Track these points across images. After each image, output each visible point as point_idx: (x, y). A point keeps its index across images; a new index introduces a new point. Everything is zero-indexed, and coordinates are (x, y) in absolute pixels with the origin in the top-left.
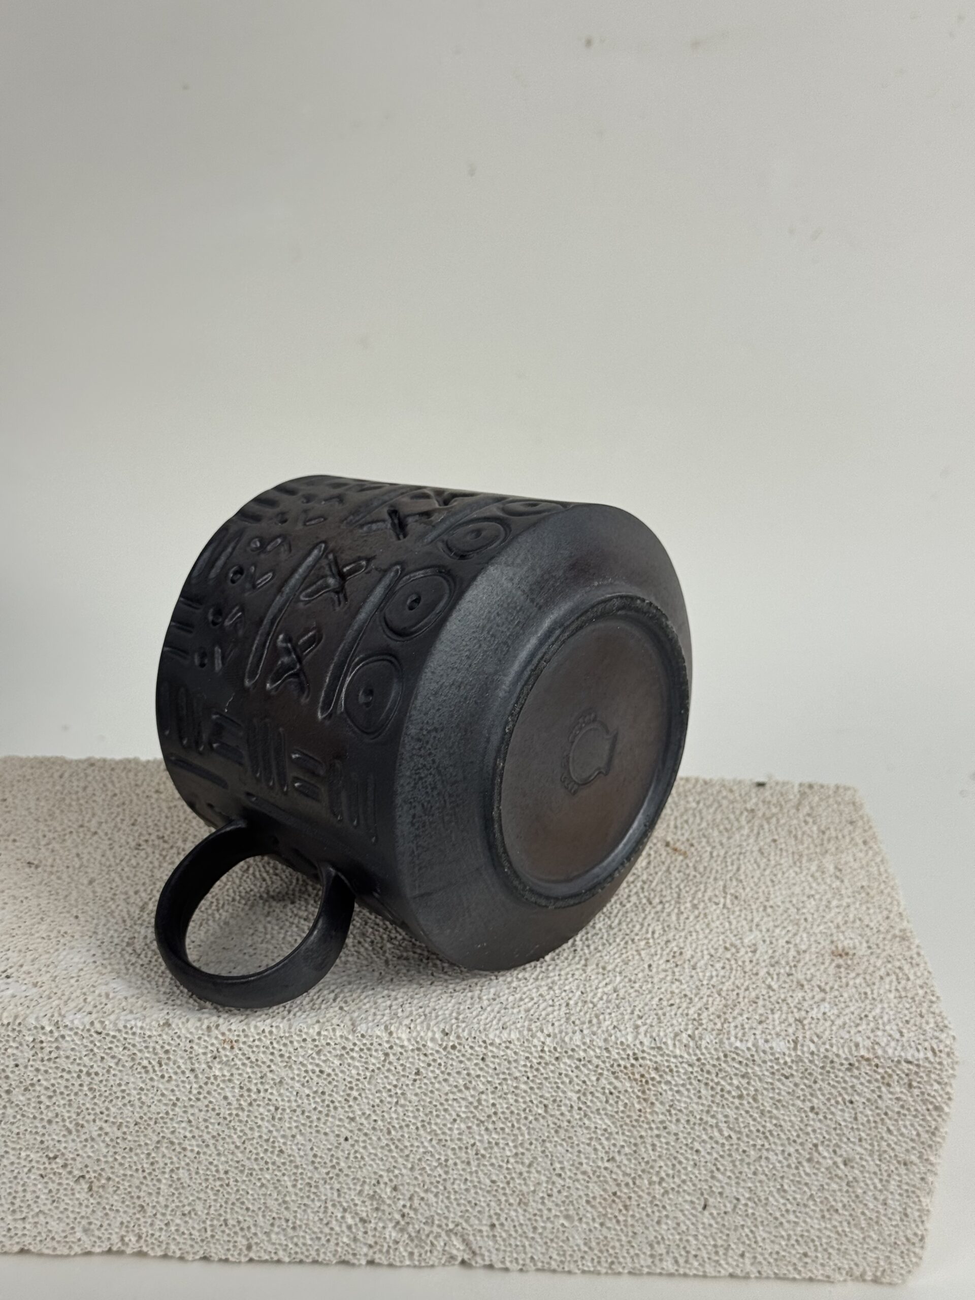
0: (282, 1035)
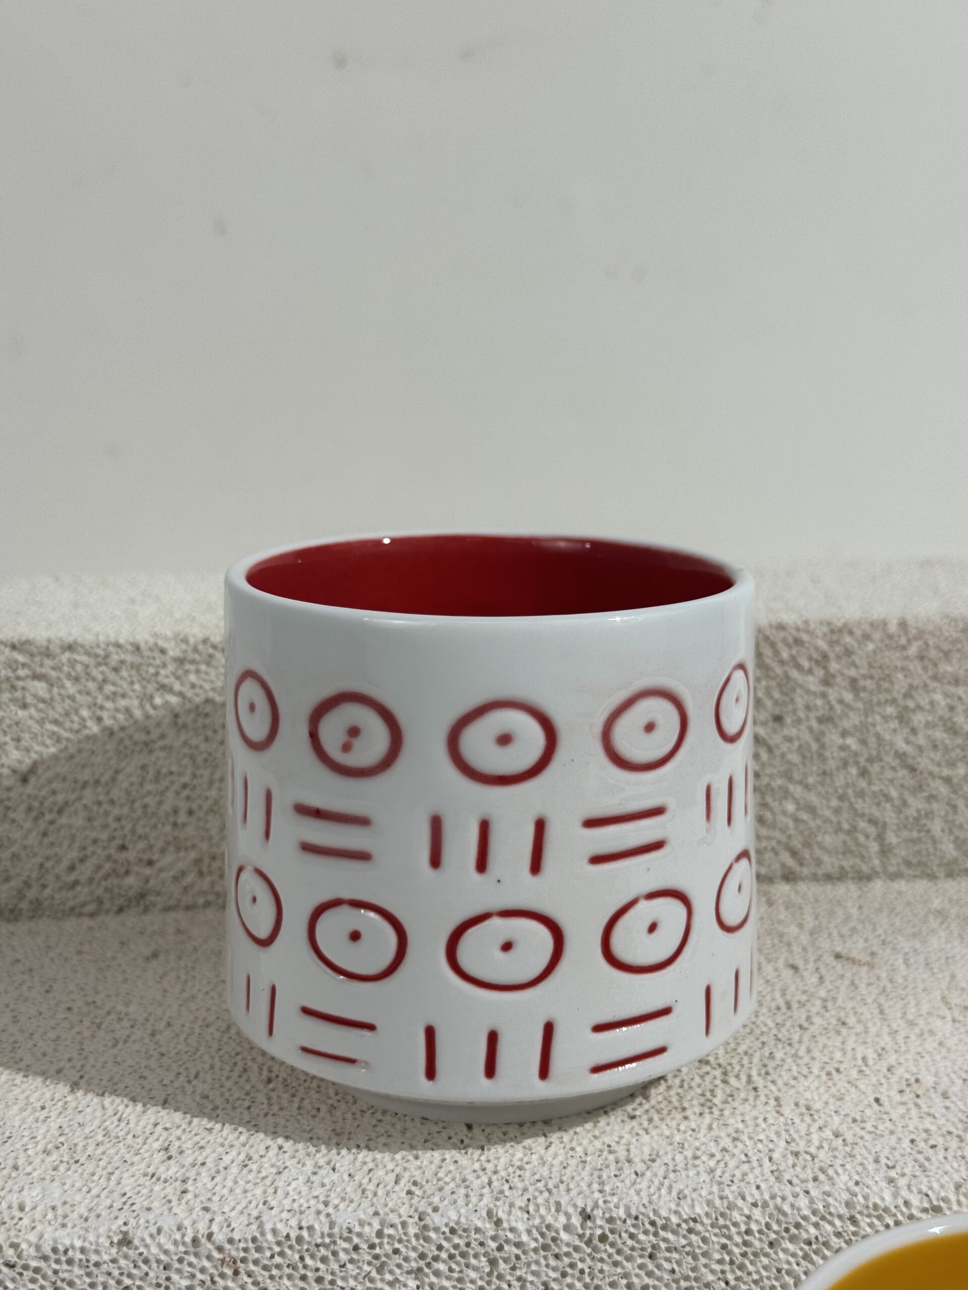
0: (319, 1241)
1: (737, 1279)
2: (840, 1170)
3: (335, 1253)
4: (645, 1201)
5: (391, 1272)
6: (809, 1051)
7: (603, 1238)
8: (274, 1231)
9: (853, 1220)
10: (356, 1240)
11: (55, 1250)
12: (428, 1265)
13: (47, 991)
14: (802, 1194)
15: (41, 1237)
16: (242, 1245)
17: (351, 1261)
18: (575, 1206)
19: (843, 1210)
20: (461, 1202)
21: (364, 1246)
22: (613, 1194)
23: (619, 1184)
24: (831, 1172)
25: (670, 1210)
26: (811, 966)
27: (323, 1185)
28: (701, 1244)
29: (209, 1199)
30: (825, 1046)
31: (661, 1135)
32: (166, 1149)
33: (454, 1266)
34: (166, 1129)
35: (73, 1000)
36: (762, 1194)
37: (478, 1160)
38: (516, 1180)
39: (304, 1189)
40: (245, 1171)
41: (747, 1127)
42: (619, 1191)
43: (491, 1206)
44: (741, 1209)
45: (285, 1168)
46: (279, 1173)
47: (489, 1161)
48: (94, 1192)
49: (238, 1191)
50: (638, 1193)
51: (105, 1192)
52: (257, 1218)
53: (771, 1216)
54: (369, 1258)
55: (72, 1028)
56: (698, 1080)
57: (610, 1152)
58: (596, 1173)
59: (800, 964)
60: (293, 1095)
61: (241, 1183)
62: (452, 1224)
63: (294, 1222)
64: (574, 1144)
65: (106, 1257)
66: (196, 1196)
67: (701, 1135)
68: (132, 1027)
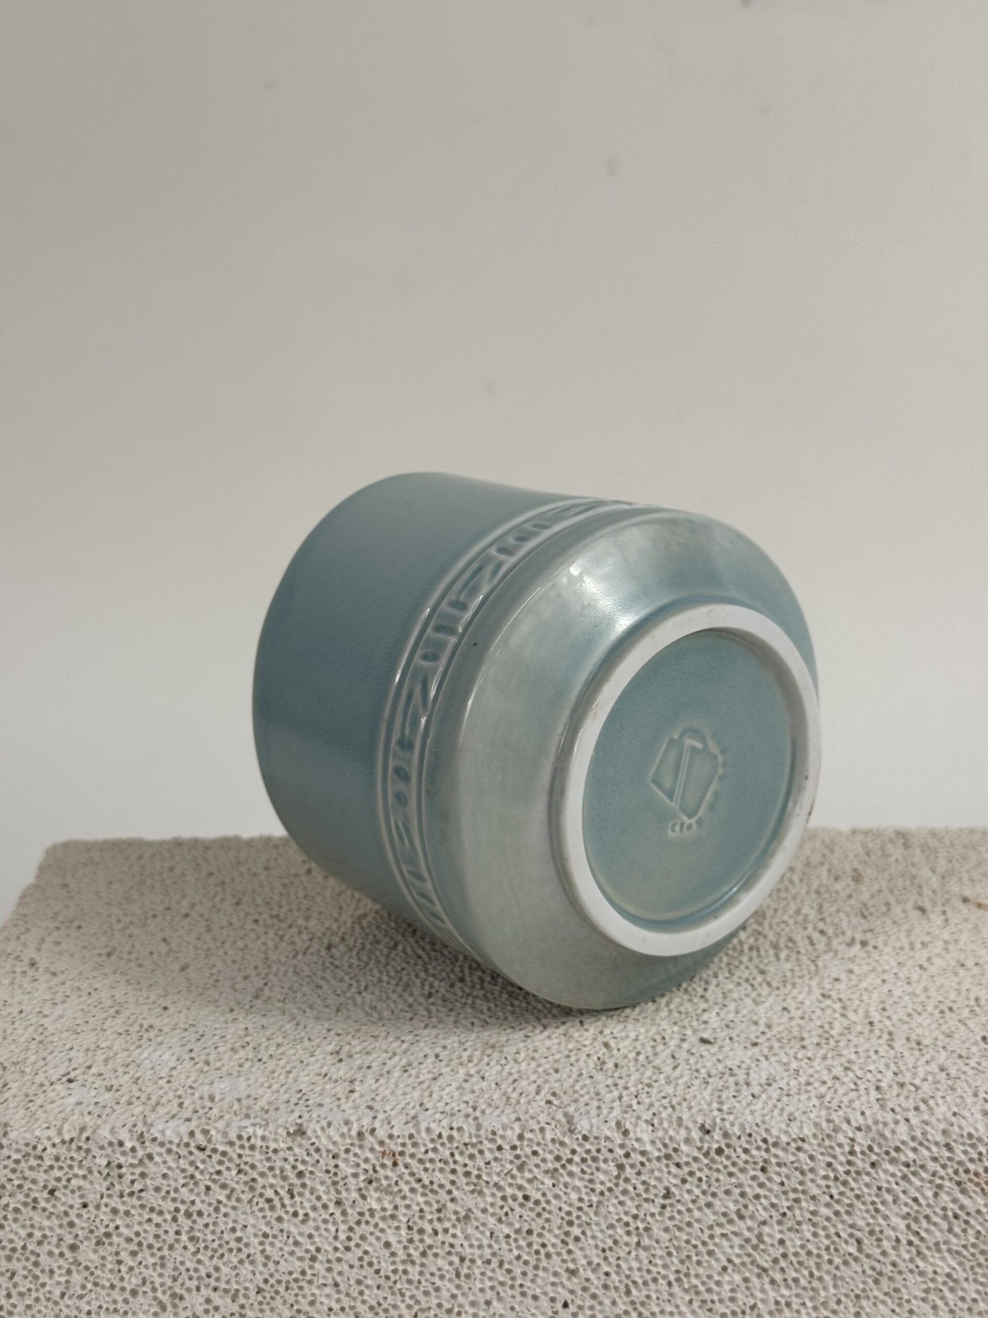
1: (841, 1194)
2: (940, 1101)
3: (481, 1152)
4: (758, 1121)
5: (530, 1171)
6: (926, 990)
7: (719, 1151)
8: (428, 1130)
9: (948, 1147)
10: (500, 1142)
11: (240, 1137)
12: (563, 1166)
13: (237, 904)
14: (902, 1122)
15: (228, 1125)
16: (400, 1141)
17: (496, 1159)
18: (695, 1122)
19: (940, 1138)
20: (593, 1112)
21: (507, 1147)
22: (730, 1113)
23: (736, 1105)
24: (931, 1102)
25: (780, 1130)
26: (939, 908)
27: (473, 1092)
28: (808, 1161)
29: (373, 1099)
30: (942, 986)
31: (779, 1062)
32: (338, 1053)
33: (586, 1169)
34: (338, 1035)
35: (260, 913)
36: (865, 1120)
37: (612, 1077)
38: (644, 1095)
39: (456, 1094)
40: (405, 1075)
41: (859, 1057)
42: (735, 1111)
43: (620, 1118)
44: (846, 1132)
45: (440, 1075)
46: (435, 1079)
47: (621, 1078)
48: (275, 1087)
49: (399, 1092)
50: (752, 1113)
51: (284, 1088)
52: (414, 1118)
53: (873, 1140)
54: (512, 1158)
55: (258, 938)
56: (819, 1013)
57: (732, 1075)
58: (717, 1094)
59: (928, 906)
60: (451, 1010)
61: (401, 1085)
62: (584, 1132)
63: (445, 1123)
64: (699, 1066)
65: (283, 1146)
66: (361, 1096)
67: (814, 1064)
68: (311, 940)
